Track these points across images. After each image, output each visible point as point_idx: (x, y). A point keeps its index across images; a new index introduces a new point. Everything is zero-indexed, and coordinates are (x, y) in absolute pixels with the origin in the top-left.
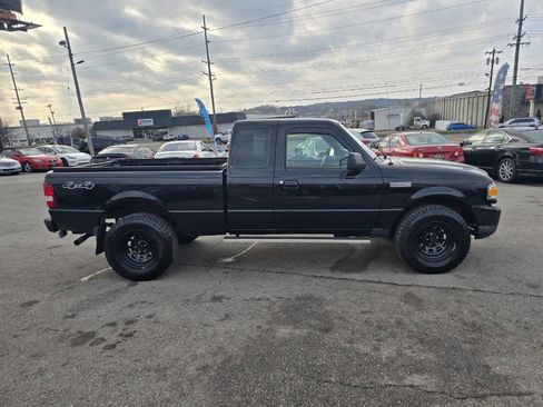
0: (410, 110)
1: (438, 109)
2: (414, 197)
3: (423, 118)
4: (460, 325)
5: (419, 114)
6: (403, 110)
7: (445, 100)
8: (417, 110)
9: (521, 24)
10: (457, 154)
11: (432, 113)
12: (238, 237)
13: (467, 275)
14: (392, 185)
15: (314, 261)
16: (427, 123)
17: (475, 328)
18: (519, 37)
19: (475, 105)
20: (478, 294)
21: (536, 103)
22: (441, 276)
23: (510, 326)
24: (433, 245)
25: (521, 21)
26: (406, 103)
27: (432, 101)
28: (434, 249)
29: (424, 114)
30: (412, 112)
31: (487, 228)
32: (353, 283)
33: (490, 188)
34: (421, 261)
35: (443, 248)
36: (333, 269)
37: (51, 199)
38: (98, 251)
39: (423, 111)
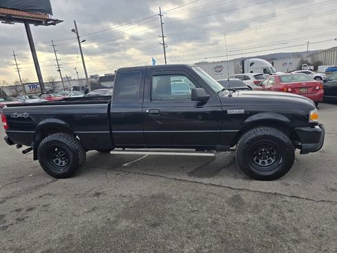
0: (300, 59)
1: (320, 58)
2: (247, 120)
3: (309, 65)
4: (263, 228)
5: (306, 62)
6: (294, 59)
7: (325, 51)
8: (305, 59)
10: (318, 88)
11: (316, 61)
12: (124, 150)
13: (292, 183)
14: (230, 112)
15: (182, 167)
16: (312, 68)
17: (275, 231)
20: (293, 200)
22: (270, 182)
23: (307, 233)
24: (265, 158)
26: (298, 55)
27: (317, 53)
28: (266, 161)
29: (310, 62)
30: (301, 61)
31: (310, 145)
32: (200, 186)
33: (312, 113)
34: (254, 170)
35: (273, 161)
36: (191, 174)
37: (5, 124)
38: (35, 159)
39: (309, 60)
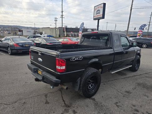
6: (32, 30)
9: (62, 13)
18: (62, 16)
19: (52, 31)
21: (66, 32)
25: (62, 12)
30: (35, 31)
39: (38, 31)
